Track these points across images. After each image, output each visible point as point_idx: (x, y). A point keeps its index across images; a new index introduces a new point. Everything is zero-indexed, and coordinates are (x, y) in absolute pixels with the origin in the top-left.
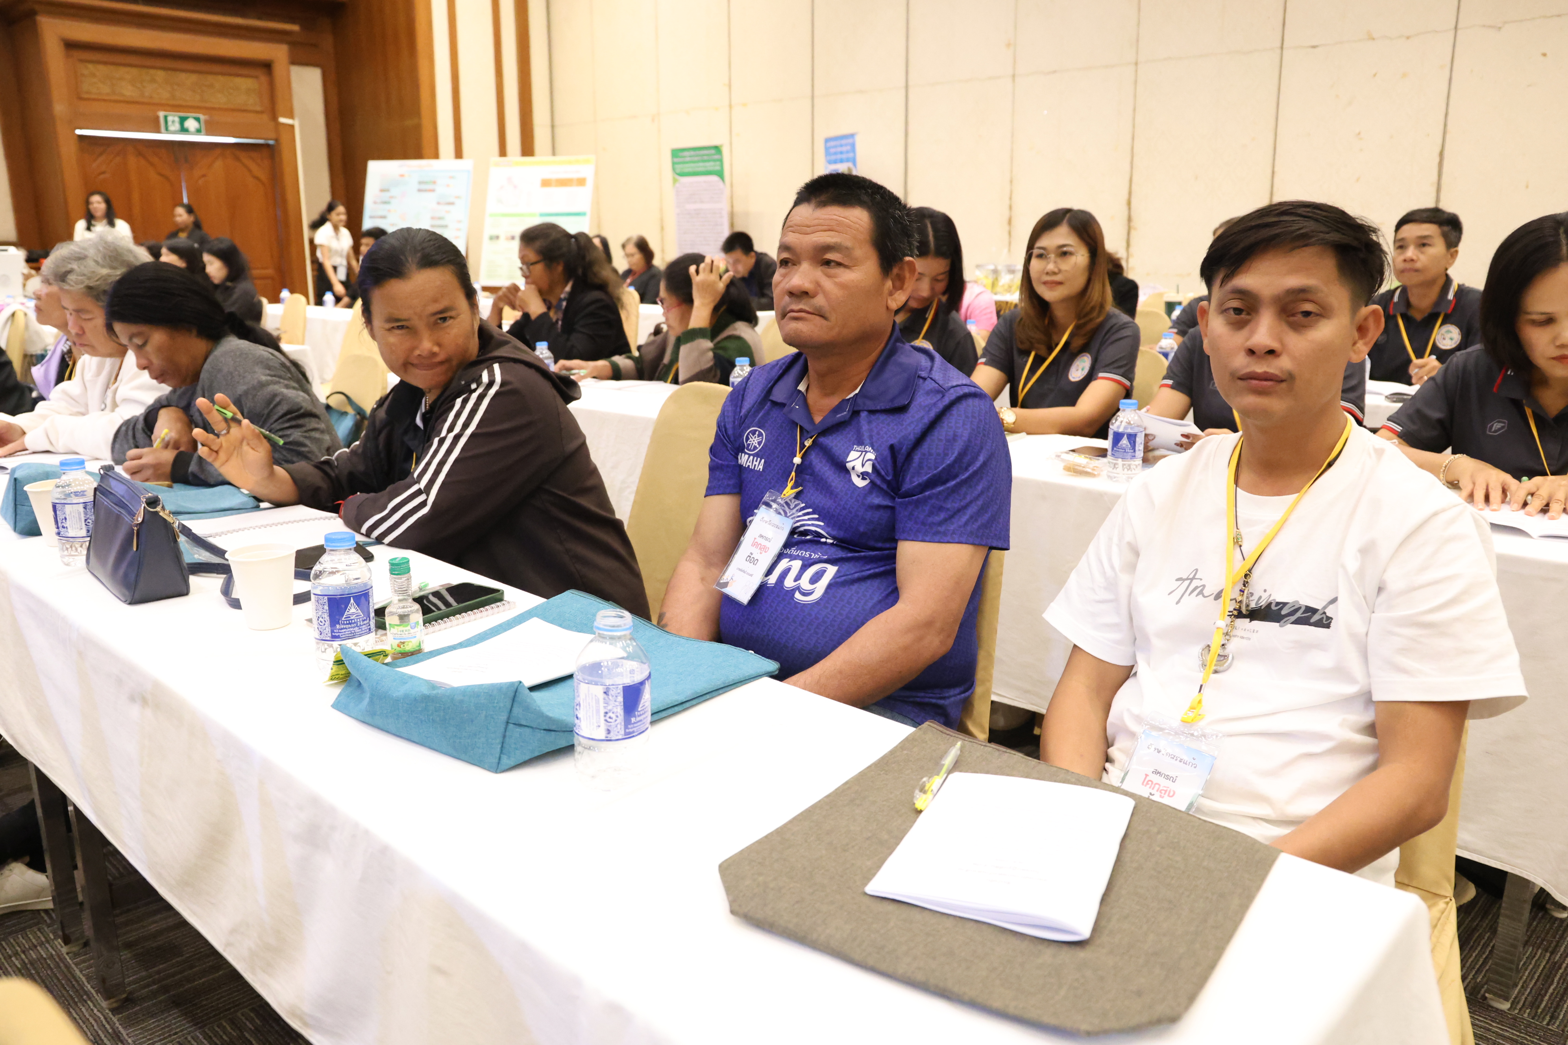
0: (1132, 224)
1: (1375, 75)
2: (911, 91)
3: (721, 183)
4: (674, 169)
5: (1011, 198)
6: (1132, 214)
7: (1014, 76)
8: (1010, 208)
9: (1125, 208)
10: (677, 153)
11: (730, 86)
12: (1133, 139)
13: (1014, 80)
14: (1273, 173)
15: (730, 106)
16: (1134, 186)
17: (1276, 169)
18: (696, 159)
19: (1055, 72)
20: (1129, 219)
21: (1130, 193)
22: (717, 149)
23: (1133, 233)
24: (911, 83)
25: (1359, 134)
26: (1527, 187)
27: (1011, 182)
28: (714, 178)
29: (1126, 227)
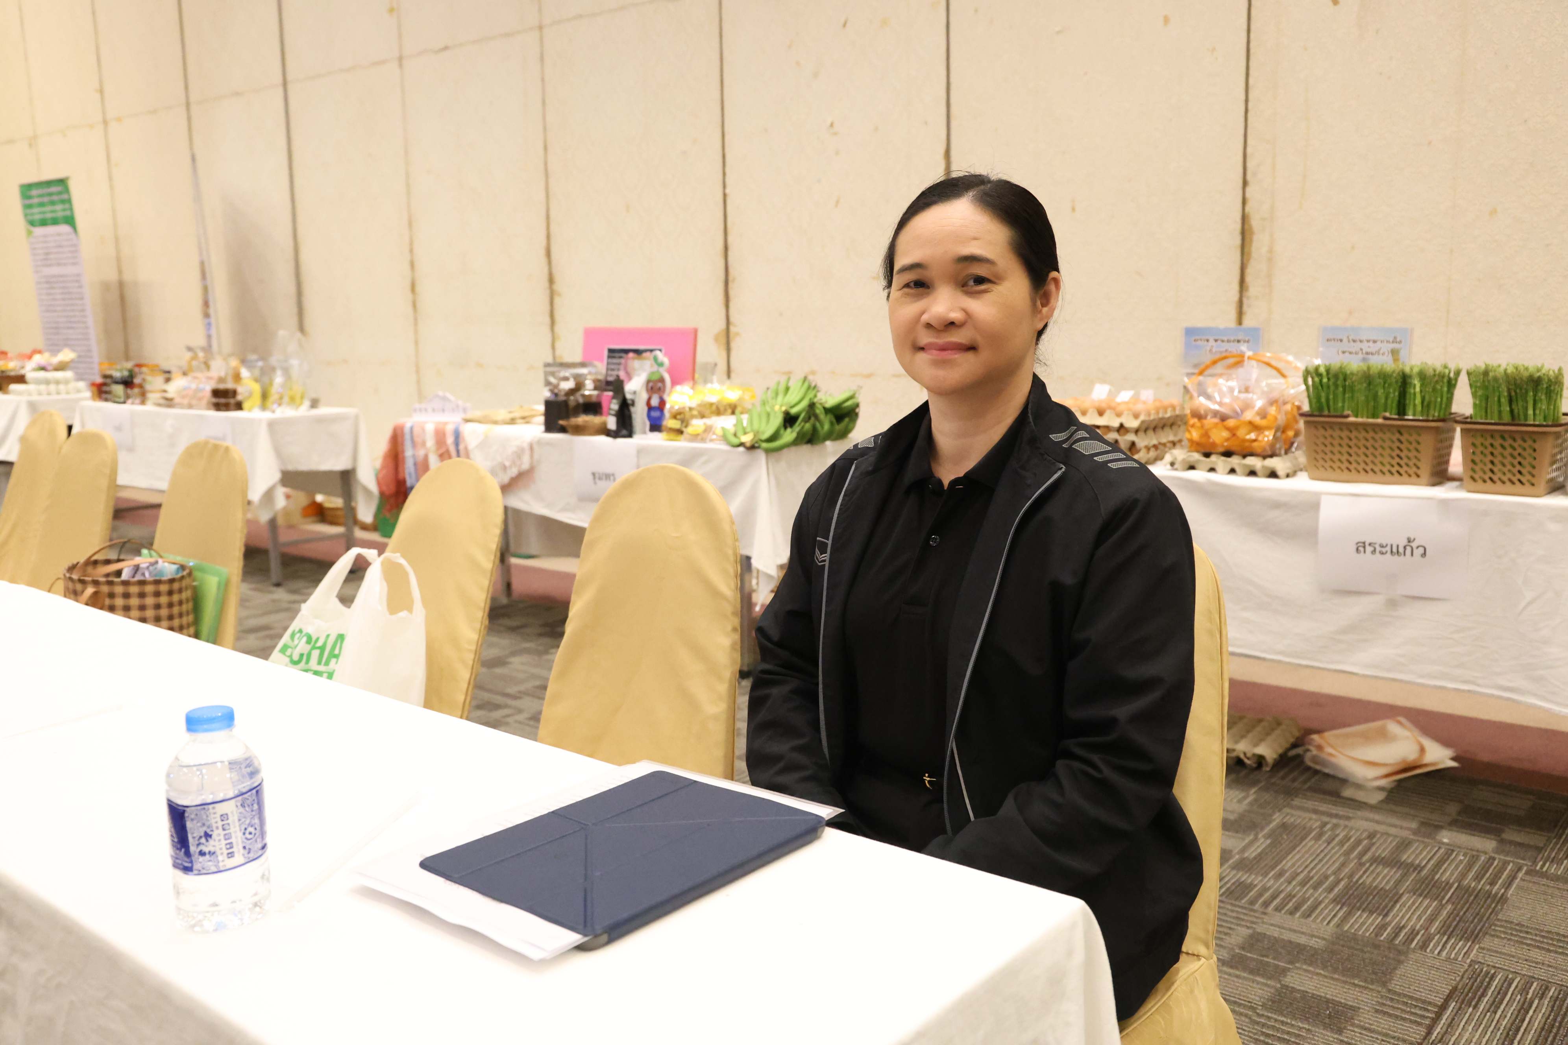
0: (555, 287)
1: (844, 25)
2: (290, 87)
3: (73, 236)
4: (26, 215)
5: (411, 251)
6: (554, 271)
7: (400, 59)
8: (412, 265)
9: (543, 260)
10: (26, 190)
11: (101, 91)
12: (546, 148)
13: (401, 65)
14: (725, 195)
15: (105, 122)
16: (553, 227)
17: (727, 191)
18: (46, 199)
19: (446, 48)
20: (551, 280)
21: (548, 237)
22: (62, 182)
23: (557, 300)
24: (290, 78)
25: (832, 125)
26: (1073, 209)
27: (410, 224)
28: (65, 228)
29: (548, 292)
